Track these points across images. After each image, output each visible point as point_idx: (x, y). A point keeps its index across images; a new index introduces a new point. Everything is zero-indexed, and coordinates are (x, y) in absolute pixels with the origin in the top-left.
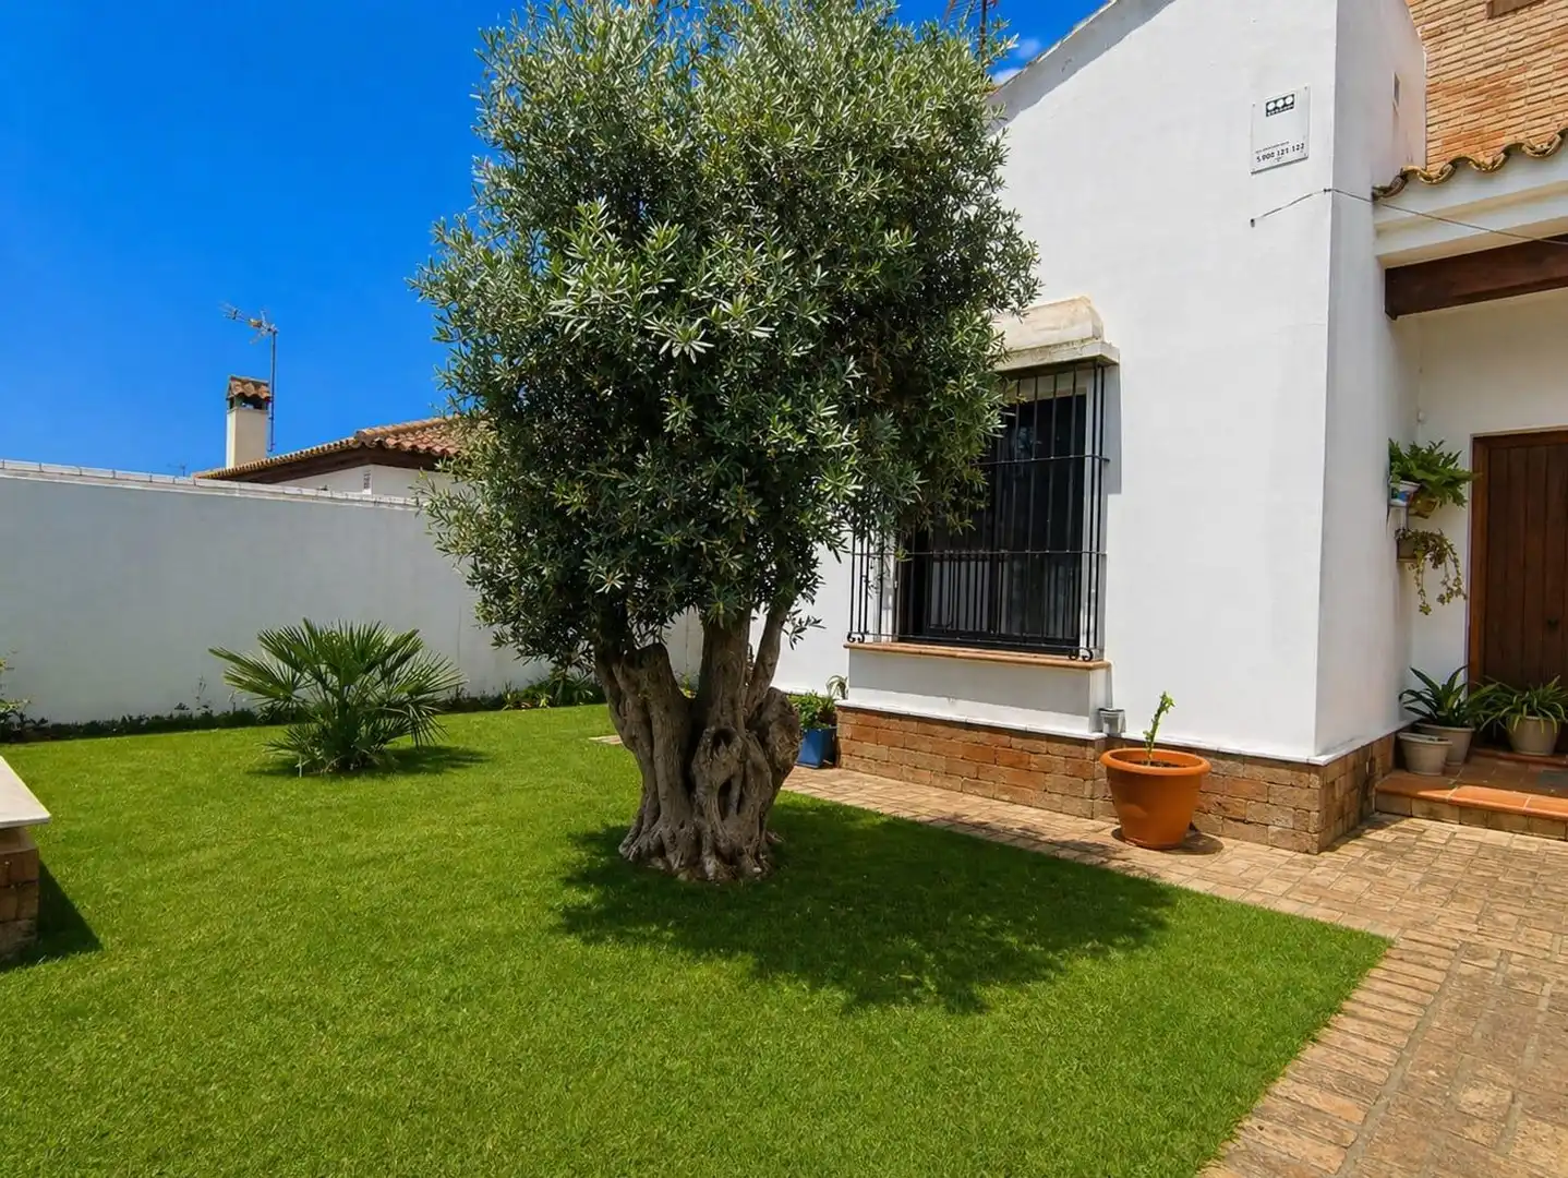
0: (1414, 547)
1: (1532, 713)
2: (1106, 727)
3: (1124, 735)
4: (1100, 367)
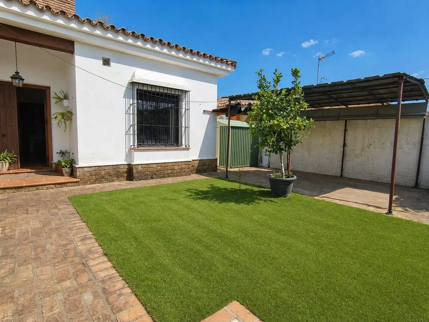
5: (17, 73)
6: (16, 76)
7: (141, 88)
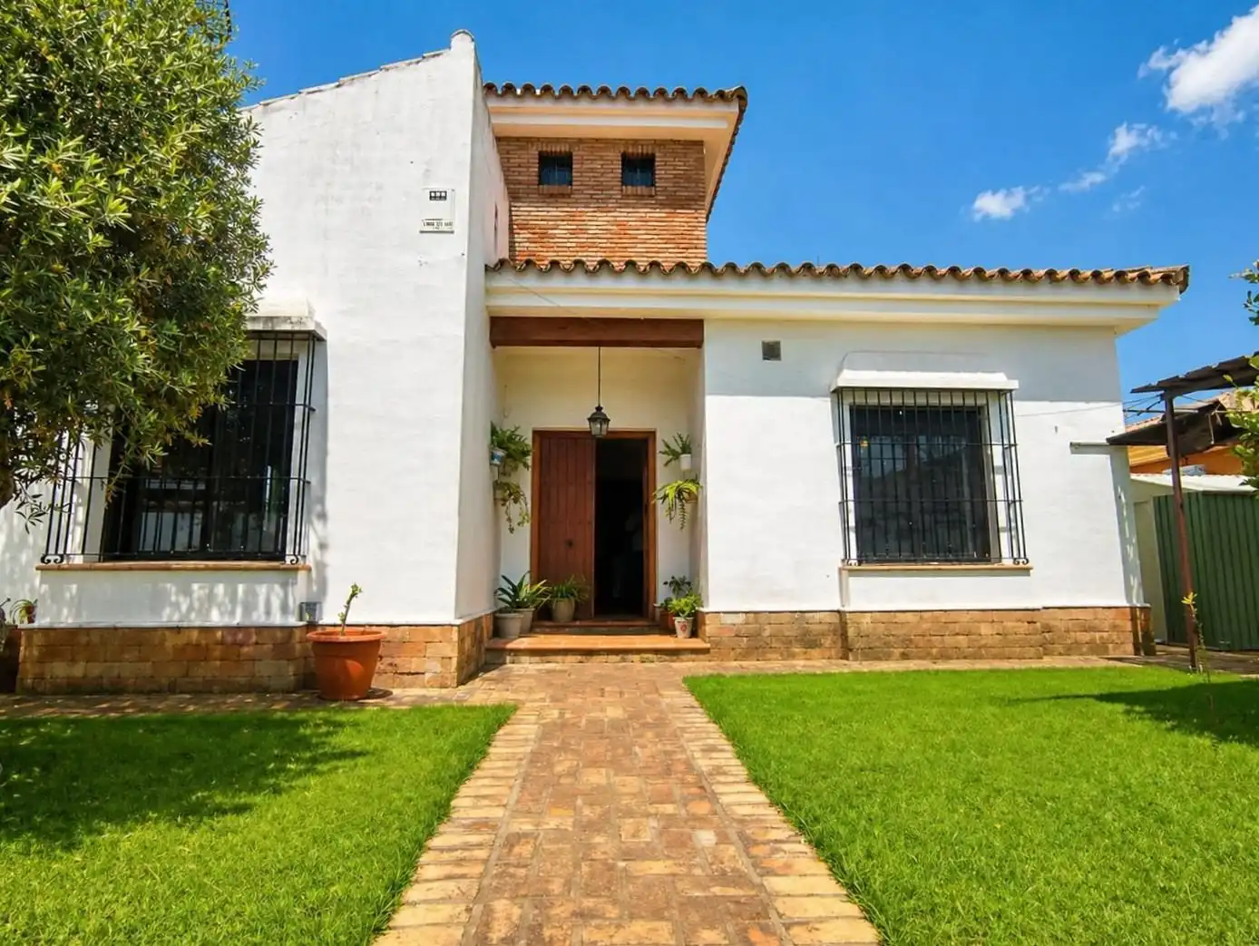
0: (503, 491)
1: (562, 597)
2: (307, 617)
3: (321, 622)
4: (313, 339)
5: (599, 409)
6: (598, 417)
7: (860, 400)
